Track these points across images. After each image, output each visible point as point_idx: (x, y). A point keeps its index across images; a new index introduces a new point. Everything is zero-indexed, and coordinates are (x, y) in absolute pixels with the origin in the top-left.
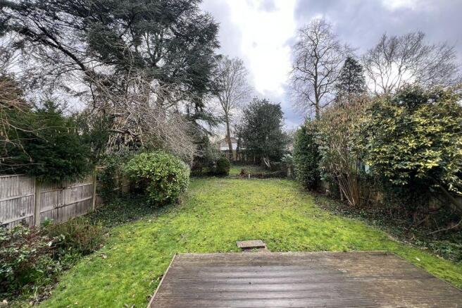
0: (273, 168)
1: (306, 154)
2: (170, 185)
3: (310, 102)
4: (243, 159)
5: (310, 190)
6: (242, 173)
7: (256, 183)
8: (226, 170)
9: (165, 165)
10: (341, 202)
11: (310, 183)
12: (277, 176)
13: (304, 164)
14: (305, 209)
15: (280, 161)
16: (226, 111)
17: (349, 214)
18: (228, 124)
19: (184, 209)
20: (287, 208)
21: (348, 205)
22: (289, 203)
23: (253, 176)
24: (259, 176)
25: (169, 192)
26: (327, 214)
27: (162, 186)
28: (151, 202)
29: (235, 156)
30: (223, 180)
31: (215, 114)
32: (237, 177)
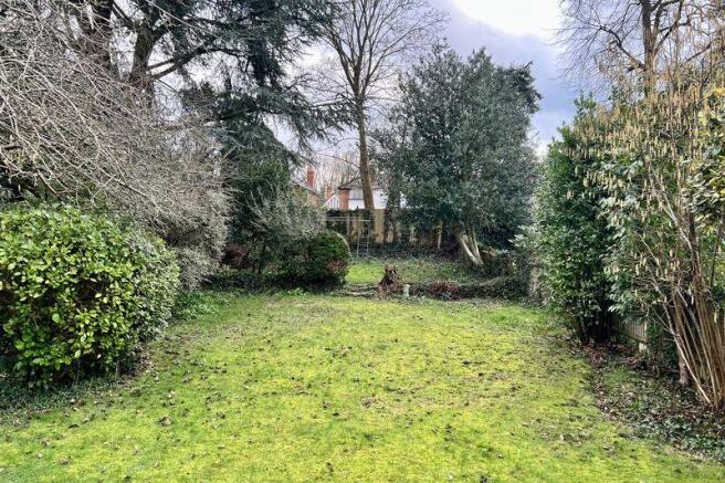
0: (490, 268)
1: (571, 223)
2: (85, 317)
3: (627, 61)
4: (405, 238)
5: (586, 343)
6: (387, 281)
7: (420, 312)
8: (336, 270)
9: (65, 250)
10: (674, 389)
11: (587, 320)
12: (495, 294)
13: (564, 257)
14: (540, 409)
15: (510, 246)
16: (355, 88)
17: (688, 435)
18: (361, 128)
19: (137, 394)
20: (482, 402)
21: (696, 403)
22: (498, 384)
23: (418, 291)
24: (438, 292)
25: (85, 340)
26: (608, 431)
27: (56, 317)
28: (28, 368)
29: (379, 228)
30: (321, 301)
31: (314, 97)
32: (368, 292)
